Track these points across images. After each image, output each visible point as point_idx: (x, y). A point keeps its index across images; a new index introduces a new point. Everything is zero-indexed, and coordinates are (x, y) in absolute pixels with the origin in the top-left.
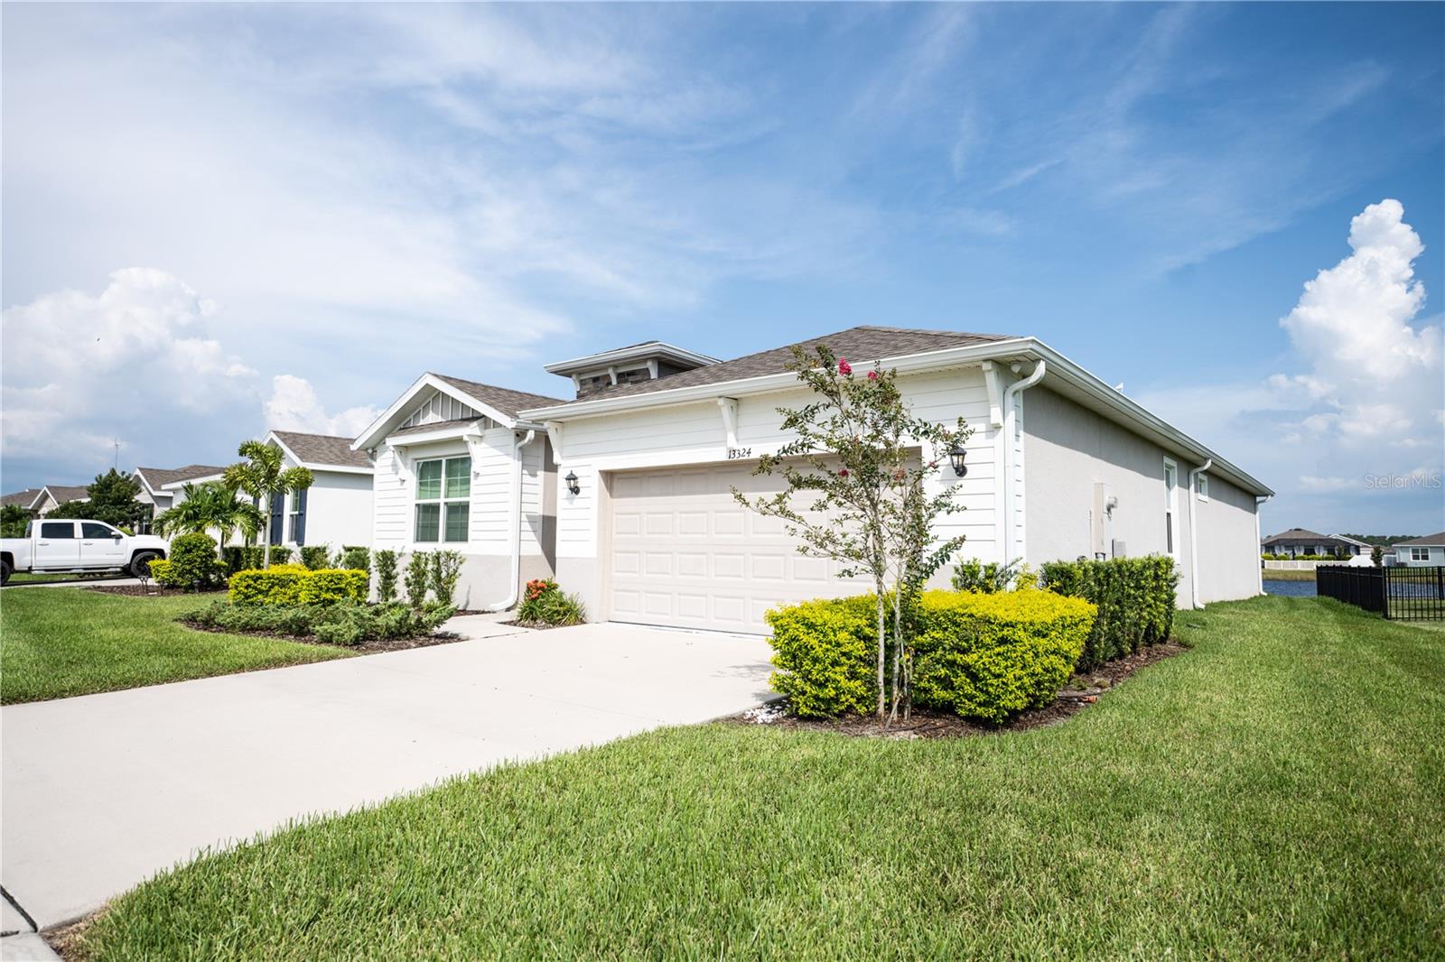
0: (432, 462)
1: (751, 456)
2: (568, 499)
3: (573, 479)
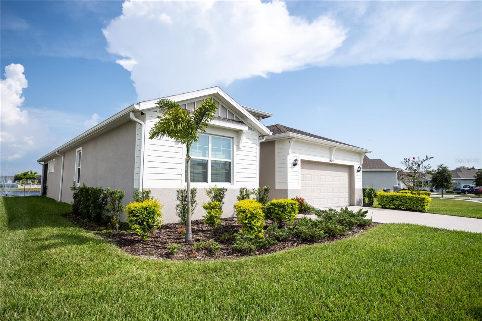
1: (334, 162)
2: (291, 167)
3: (297, 161)
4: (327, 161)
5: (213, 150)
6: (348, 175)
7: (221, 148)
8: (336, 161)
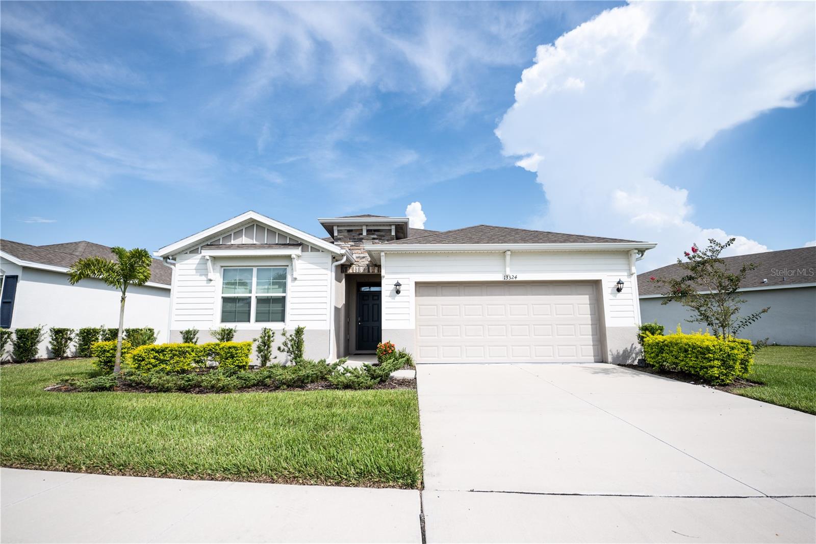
0: (240, 269)
1: (517, 279)
2: (389, 296)
3: (399, 286)
4: (499, 277)
5: (258, 284)
6: (590, 300)
7: (272, 281)
8: (522, 277)
